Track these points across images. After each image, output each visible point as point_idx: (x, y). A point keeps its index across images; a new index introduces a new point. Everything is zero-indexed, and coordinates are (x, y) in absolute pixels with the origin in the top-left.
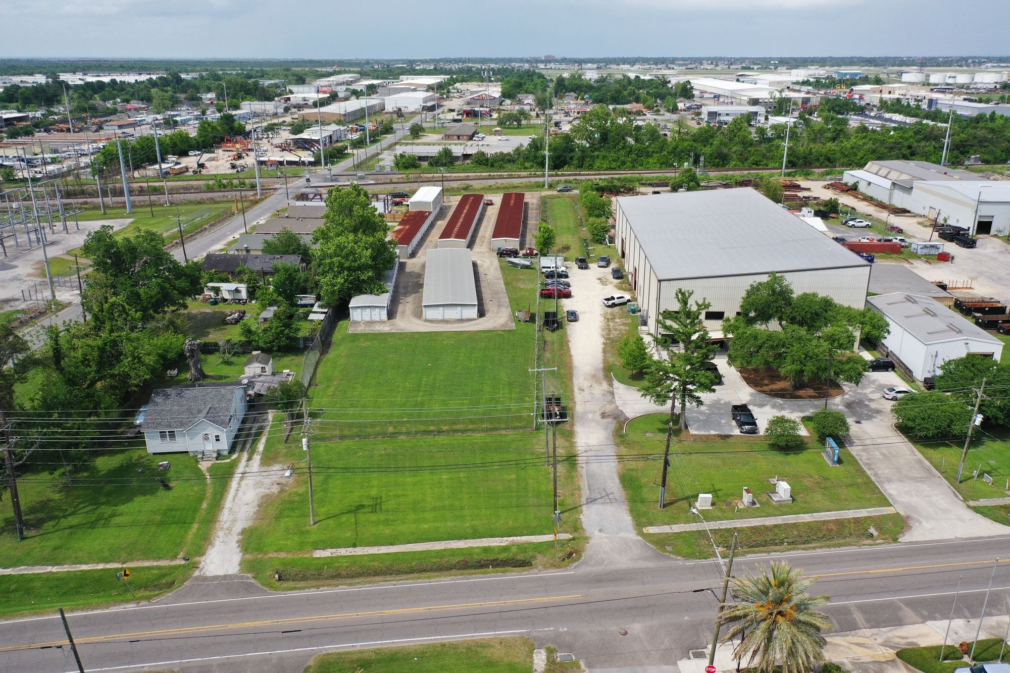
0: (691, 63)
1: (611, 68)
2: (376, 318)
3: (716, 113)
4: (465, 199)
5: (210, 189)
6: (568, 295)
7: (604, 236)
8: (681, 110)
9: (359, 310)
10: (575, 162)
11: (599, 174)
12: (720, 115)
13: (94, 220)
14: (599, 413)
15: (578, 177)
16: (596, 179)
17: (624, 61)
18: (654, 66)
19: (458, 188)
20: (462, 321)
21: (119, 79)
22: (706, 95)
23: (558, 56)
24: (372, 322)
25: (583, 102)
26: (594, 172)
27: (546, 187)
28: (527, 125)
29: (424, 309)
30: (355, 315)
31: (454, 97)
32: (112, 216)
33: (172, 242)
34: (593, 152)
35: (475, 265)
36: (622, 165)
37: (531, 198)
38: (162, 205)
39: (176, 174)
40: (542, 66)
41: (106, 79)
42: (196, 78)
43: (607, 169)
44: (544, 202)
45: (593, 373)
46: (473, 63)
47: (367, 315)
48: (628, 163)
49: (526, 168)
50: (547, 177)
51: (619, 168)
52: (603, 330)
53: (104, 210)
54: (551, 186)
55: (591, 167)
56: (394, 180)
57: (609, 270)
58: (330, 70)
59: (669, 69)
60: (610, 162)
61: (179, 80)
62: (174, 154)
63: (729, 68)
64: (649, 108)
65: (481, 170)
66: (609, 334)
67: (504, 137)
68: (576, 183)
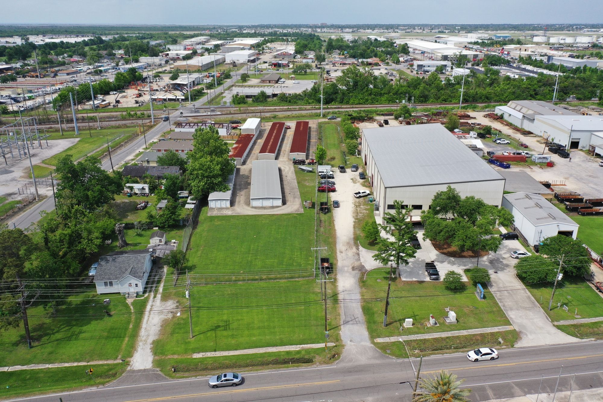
0: (408, 29)
1: (360, 32)
2: (224, 206)
3: (422, 65)
4: (274, 125)
5: (124, 119)
6: (334, 190)
7: (355, 151)
8: (402, 62)
9: (214, 202)
10: (338, 99)
11: (353, 108)
12: (424, 66)
13: (56, 139)
14: (351, 267)
15: (340, 110)
16: (351, 111)
17: (369, 27)
18: (386, 30)
19: (270, 117)
20: (273, 207)
21: (65, 40)
22: (417, 52)
23: (329, 23)
24: (221, 209)
25: (343, 56)
26: (349, 106)
27: (321, 116)
28: (310, 72)
29: (251, 201)
30: (212, 204)
31: (267, 53)
32: (66, 136)
33: (103, 154)
34: (349, 94)
35: (280, 170)
36: (366, 102)
37: (313, 124)
38: (96, 129)
39: (103, 107)
40: (319, 30)
41: (57, 41)
42: (111, 40)
43: (357, 104)
44: (320, 126)
45: (348, 241)
46: (277, 28)
47: (218, 204)
48: (370, 101)
49: (309, 103)
50: (322, 109)
51: (364, 103)
52: (354, 213)
53: (62, 132)
54: (324, 116)
55: (348, 103)
56: (232, 112)
57: (357, 173)
58: (192, 33)
59: (395, 32)
60: (359, 100)
61: (102, 41)
62: (101, 94)
63: (431, 32)
64: (383, 61)
65: (283, 105)
66: (357, 216)
67: (297, 81)
68: (339, 114)
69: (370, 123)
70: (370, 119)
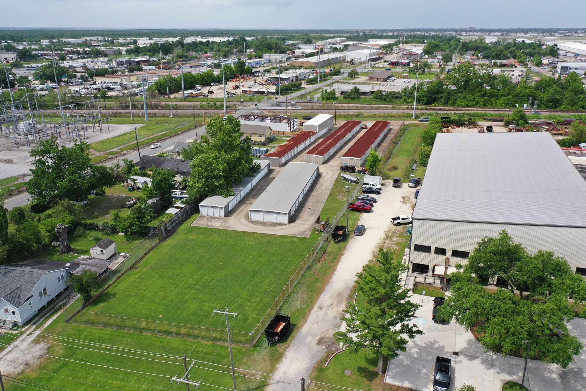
3: (567, 67)
4: (347, 123)
6: (368, 211)
10: (443, 100)
11: (457, 110)
15: (439, 112)
18: (541, 34)
27: (413, 117)
34: (457, 94)
36: (476, 104)
37: (395, 125)
44: (405, 128)
48: (481, 104)
49: (407, 103)
50: (418, 109)
51: (474, 106)
54: (417, 117)
55: (453, 104)
57: (415, 190)
59: (552, 36)
60: (468, 101)
67: (408, 80)
68: (436, 116)
69: (470, 128)
70: (471, 124)
